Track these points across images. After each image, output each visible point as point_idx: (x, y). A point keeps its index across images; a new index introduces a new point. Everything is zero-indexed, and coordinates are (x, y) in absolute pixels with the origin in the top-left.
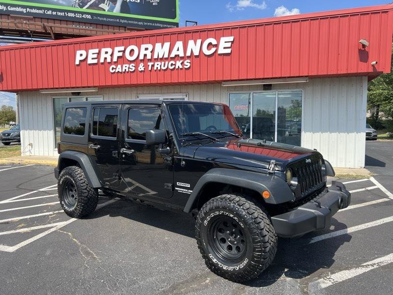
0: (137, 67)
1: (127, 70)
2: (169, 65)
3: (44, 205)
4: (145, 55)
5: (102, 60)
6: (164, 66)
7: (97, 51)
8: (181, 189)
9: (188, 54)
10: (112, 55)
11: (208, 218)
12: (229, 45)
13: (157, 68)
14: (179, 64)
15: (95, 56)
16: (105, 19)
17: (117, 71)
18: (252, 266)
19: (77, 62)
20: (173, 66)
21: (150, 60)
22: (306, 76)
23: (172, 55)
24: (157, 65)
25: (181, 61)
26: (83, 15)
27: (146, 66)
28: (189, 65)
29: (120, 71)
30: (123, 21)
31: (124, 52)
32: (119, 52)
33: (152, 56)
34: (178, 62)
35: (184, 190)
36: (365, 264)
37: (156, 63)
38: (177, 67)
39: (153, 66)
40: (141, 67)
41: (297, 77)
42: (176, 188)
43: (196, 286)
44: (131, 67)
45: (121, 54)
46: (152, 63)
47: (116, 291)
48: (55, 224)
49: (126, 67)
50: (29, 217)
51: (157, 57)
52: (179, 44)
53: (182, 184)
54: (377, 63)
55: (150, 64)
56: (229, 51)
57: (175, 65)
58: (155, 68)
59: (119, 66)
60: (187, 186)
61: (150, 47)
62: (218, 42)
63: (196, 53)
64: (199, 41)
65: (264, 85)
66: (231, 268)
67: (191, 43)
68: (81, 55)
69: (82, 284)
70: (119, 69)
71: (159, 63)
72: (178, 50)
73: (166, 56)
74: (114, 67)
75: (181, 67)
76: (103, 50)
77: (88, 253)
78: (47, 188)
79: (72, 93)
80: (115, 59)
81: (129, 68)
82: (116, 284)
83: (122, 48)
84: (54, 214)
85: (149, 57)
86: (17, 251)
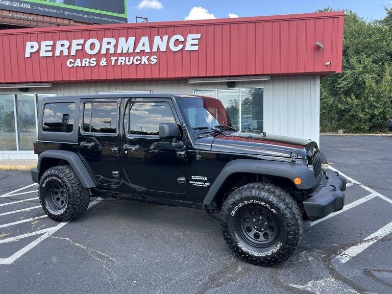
0: (98, 61)
1: (87, 65)
2: (134, 60)
3: (16, 211)
4: (108, 50)
5: (57, 53)
6: (129, 62)
7: (51, 43)
8: (196, 183)
9: (155, 49)
10: (69, 48)
11: (236, 208)
12: (196, 42)
13: (121, 63)
14: (144, 60)
15: (50, 48)
16: (46, 10)
17: (75, 66)
18: (287, 249)
19: (27, 55)
20: (139, 62)
21: (113, 55)
22: (268, 75)
23: (138, 50)
24: (122, 60)
25: (147, 57)
26: (20, 4)
27: (109, 61)
28: (156, 61)
29: (80, 65)
30: (67, 13)
31: (83, 45)
32: (77, 45)
33: (116, 50)
34: (143, 57)
35: (200, 183)
36: (365, 239)
37: (120, 58)
38: (143, 63)
39: (116, 61)
40: (103, 62)
41: (260, 75)
42: (190, 182)
43: (231, 275)
44: (91, 61)
45: (80, 47)
46: (116, 58)
47: (155, 289)
48: (44, 231)
49: (86, 61)
50: (6, 225)
51: (121, 52)
52: (145, 40)
53: (197, 178)
54: (330, 63)
55: (113, 59)
56: (196, 48)
57: (141, 60)
58: (119, 64)
59: (78, 60)
60: (203, 179)
61: (113, 41)
62: (185, 38)
63: (163, 49)
64: (166, 37)
65: (229, 82)
66: (263, 254)
67: (157, 39)
68: (32, 47)
69: (114, 288)
70: (78, 63)
71: (124, 58)
72: (144, 45)
73: (131, 51)
74: (73, 61)
75: (147, 62)
76: (59, 43)
77: (101, 257)
78: (8, 193)
79: (19, 88)
80: (73, 53)
81: (89, 62)
82: (151, 283)
83: (82, 41)
84: (36, 220)
85: (112, 51)
86: (15, 261)
